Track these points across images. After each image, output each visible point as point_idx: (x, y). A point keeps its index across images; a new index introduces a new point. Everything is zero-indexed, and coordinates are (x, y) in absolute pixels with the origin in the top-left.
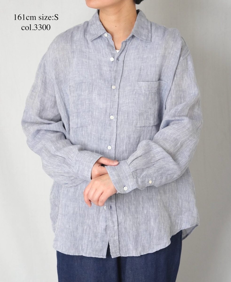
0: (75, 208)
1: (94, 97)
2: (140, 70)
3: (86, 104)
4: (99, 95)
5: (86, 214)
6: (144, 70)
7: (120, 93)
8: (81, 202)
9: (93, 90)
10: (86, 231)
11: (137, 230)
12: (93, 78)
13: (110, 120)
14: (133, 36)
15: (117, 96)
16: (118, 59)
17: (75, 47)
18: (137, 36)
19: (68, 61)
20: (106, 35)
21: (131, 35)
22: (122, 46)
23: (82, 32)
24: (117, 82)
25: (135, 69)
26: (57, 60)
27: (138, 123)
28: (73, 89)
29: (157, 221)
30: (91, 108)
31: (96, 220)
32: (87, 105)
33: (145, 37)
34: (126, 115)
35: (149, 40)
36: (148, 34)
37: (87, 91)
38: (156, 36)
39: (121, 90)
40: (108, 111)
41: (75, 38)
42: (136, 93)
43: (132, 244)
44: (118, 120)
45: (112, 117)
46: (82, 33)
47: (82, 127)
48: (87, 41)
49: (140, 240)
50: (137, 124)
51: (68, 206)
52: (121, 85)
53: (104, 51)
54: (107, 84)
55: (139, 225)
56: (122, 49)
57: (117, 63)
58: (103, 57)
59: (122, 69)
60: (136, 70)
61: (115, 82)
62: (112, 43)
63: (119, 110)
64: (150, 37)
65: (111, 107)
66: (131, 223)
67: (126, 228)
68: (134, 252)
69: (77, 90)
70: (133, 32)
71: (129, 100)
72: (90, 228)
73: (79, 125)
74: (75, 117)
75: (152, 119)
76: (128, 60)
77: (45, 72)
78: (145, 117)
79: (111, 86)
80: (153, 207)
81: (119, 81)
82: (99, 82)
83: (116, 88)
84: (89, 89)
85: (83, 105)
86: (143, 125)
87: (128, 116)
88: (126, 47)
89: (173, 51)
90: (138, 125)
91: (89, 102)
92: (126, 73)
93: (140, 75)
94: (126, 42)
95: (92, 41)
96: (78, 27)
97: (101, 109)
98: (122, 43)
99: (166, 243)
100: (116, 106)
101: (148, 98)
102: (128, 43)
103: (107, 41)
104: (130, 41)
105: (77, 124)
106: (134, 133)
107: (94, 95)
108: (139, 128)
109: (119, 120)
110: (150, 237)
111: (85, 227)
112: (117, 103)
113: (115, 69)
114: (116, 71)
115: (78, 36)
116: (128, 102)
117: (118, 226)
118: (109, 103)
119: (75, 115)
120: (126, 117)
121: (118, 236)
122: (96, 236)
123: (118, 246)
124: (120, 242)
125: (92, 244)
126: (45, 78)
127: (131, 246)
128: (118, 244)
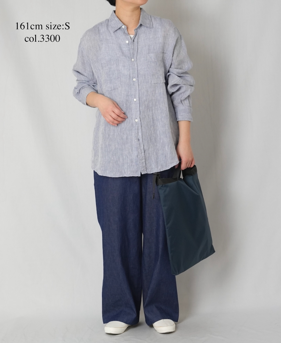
0: (116, 145)
1: (120, 68)
2: (149, 46)
3: (115, 73)
4: (124, 66)
5: (124, 148)
6: (151, 46)
7: (138, 63)
8: (119, 141)
9: (119, 64)
10: (125, 159)
11: (156, 154)
12: (118, 55)
13: (134, 81)
14: (141, 25)
15: (136, 65)
16: (134, 41)
17: (102, 37)
18: (143, 25)
19: (98, 47)
20: (123, 27)
21: (139, 24)
22: (135, 32)
23: (105, 27)
24: (134, 56)
25: (145, 46)
26: (91, 47)
27: (152, 81)
28: (105, 65)
29: (170, 146)
30: (119, 75)
31: (130, 151)
32: (116, 74)
33: (149, 25)
34: (144, 77)
35: (151, 27)
36: (150, 22)
37: (115, 65)
38: (156, 24)
39: (138, 61)
40: (131, 76)
41: (101, 31)
42: (148, 62)
43: (154, 164)
44: (139, 81)
45: (134, 79)
46: (106, 27)
47: (114, 89)
48: (110, 32)
49: (159, 161)
50: (152, 82)
51: (111, 145)
52: (137, 57)
53: (122, 37)
54: (128, 59)
55: (158, 150)
56: (136, 34)
57: (133, 43)
58: (122, 41)
59: (137, 47)
60: (146, 47)
61: (133, 56)
62: (126, 31)
63: (138, 74)
64: (152, 24)
65: (133, 73)
67: (149, 154)
68: (156, 169)
69: (108, 65)
70: (140, 22)
71: (144, 66)
72: (128, 157)
73: (113, 88)
74: (109, 84)
75: (162, 78)
76: (140, 41)
77: (83, 57)
78: (157, 77)
79: (131, 59)
80: (166, 138)
81: (136, 55)
82: (122, 58)
83: (135, 60)
84: (116, 63)
85: (114, 75)
86: (156, 82)
87: (145, 77)
88: (138, 33)
89: (170, 33)
90: (153, 83)
91: (117, 72)
92: (139, 50)
93: (149, 49)
94: (137, 29)
95: (114, 32)
96: (101, 24)
97: (126, 75)
98: (135, 30)
99: (177, 162)
100: (137, 72)
101: (157, 64)
102: (138, 30)
103: (123, 31)
104: (139, 29)
105: (111, 88)
106: (150, 88)
107: (120, 67)
108: (153, 85)
109: (140, 81)
110: (166, 159)
111: (124, 157)
112: (137, 69)
113: (132, 47)
114: (133, 49)
115: (103, 29)
116: (143, 68)
117: (144, 152)
118: (131, 71)
119: (108, 82)
120: (144, 78)
121: (144, 160)
122: (132, 162)
123: (145, 166)
124: (146, 164)
125: (130, 168)
126: (84, 60)
127: (153, 166)
128: (145, 165)
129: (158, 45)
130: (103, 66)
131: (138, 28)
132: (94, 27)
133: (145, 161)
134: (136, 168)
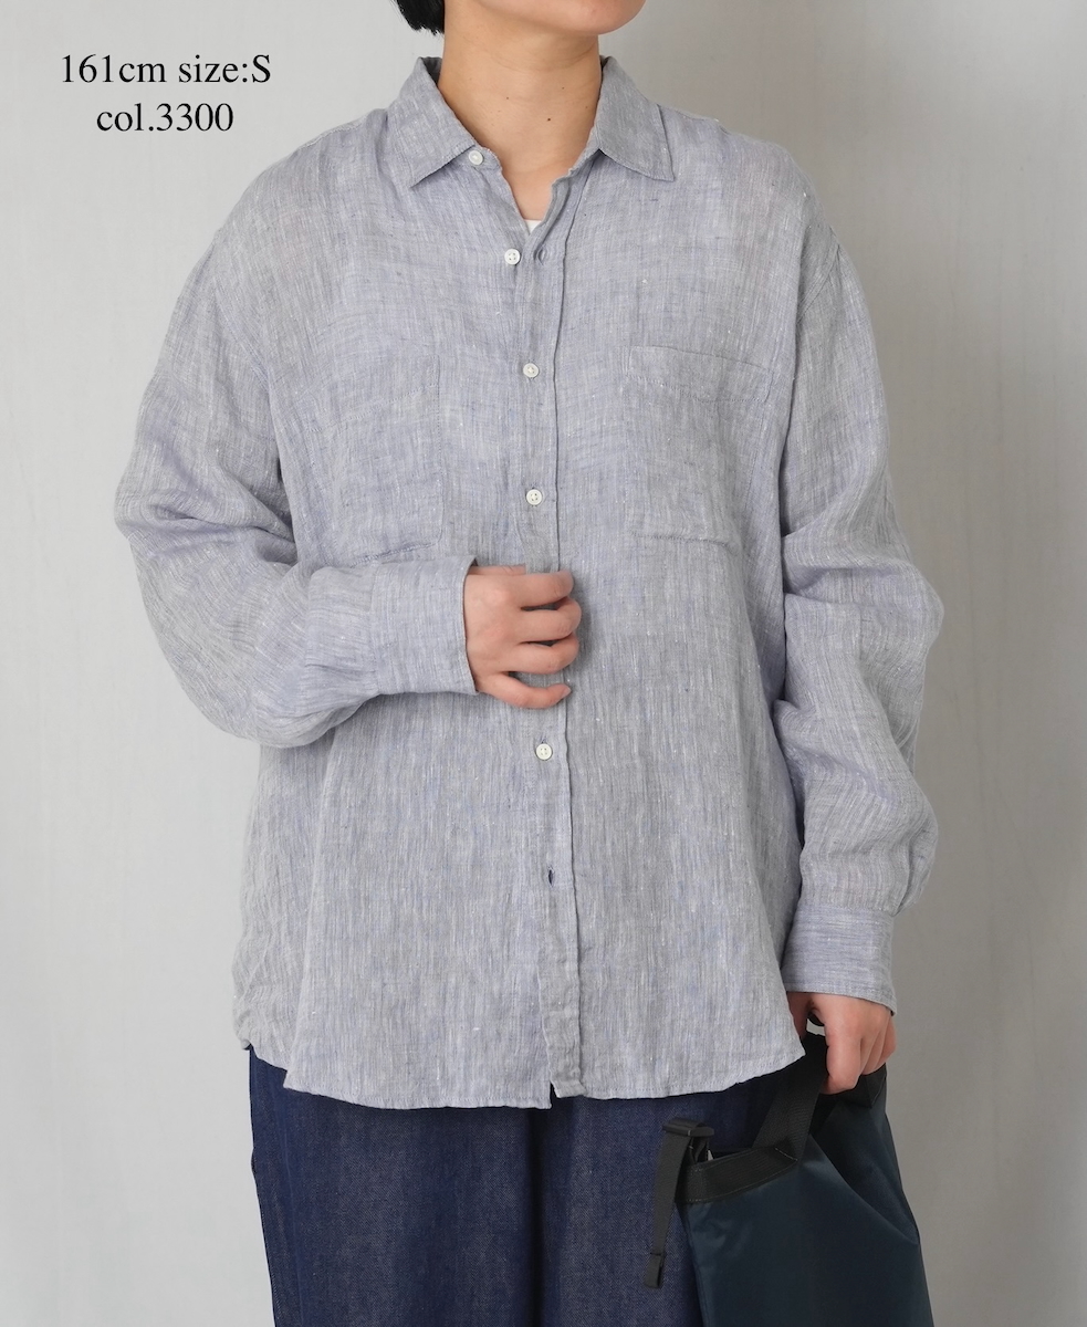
0: (400, 903)
1: (447, 415)
2: (638, 297)
3: (415, 449)
4: (473, 406)
5: (454, 923)
6: (651, 295)
7: (562, 394)
8: (424, 873)
9: (442, 390)
10: (457, 996)
11: (655, 984)
12: (438, 337)
13: (529, 508)
14: (599, 158)
15: (548, 407)
16: (538, 253)
17: (344, 216)
18: (614, 158)
19: (318, 277)
20: (475, 157)
21: (588, 153)
22: (554, 201)
23: (367, 154)
24: (541, 348)
25: (614, 294)
26: (272, 279)
27: (647, 520)
28: (352, 394)
30: (440, 463)
31: (495, 939)
32: (419, 452)
33: (646, 159)
34: (594, 486)
35: (660, 175)
36: (658, 148)
37: (416, 396)
38: (694, 160)
39: (562, 380)
40: (516, 470)
41: (341, 180)
42: (627, 391)
43: (634, 1046)
44: (561, 507)
45: (534, 497)
46: (370, 156)
47: (406, 546)
48: (393, 188)
49: (667, 1030)
50: (641, 523)
52: (561, 359)
53: (471, 225)
54: (498, 361)
55: (666, 962)
56: (556, 211)
57: (536, 269)
58: (472, 250)
59: (558, 295)
60: (621, 298)
61: (534, 348)
62: (503, 190)
63: (562, 463)
64: (665, 159)
65: (525, 455)
66: (634, 949)
67: (609, 973)
68: (642, 1077)
69: (369, 397)
70: (595, 141)
71: (601, 420)
72: (473, 982)
73: (394, 542)
74: (370, 511)
75: (703, 509)
76: (582, 255)
77: (220, 340)
78: (674, 497)
79: (521, 371)
81: (553, 345)
82: (463, 354)
83: (542, 373)
84: (423, 385)
85: (403, 455)
86: (669, 530)
87: (600, 492)
88: (570, 203)
89: (777, 230)
90: (647, 529)
91: (428, 440)
92: (575, 314)
93: (636, 317)
94: (569, 181)
95: (415, 187)
96: (343, 134)
97: (482, 464)
98: (555, 186)
100: (551, 449)
101: (677, 417)
102: (574, 188)
103: (481, 183)
104: (583, 178)
105: (385, 538)
106: (630, 558)
107: (448, 407)
108: (650, 542)
109: (567, 510)
110: (711, 1020)
111: (453, 980)
112: (551, 433)
113: (529, 295)
114: (535, 304)
115: (351, 169)
116: (596, 427)
117: (580, 960)
118: (516, 438)
119: (369, 499)
120: (595, 495)
121: (576, 1005)
122: (501, 1013)
123: (577, 1050)
124: (586, 1035)
125: (486, 1049)
126: (226, 362)
127: (628, 1055)
128: (577, 1040)
129: (697, 294)
130: (341, 399)
131: (579, 173)
132: (296, 154)
133: (576, 1013)
134: (526, 1051)
